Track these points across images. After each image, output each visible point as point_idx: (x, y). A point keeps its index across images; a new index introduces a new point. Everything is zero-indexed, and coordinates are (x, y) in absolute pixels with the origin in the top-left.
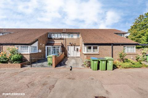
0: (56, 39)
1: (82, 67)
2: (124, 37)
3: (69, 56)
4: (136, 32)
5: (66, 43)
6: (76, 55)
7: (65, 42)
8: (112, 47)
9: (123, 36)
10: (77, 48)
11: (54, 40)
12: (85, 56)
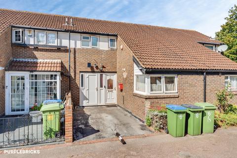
0: (42, 50)
1: (142, 132)
2: (217, 51)
3: (85, 103)
4: (232, 42)
5: (77, 64)
6: (106, 100)
7: (72, 60)
8: (205, 79)
9: (214, 50)
10: (108, 78)
11: (35, 53)
12: (148, 104)
